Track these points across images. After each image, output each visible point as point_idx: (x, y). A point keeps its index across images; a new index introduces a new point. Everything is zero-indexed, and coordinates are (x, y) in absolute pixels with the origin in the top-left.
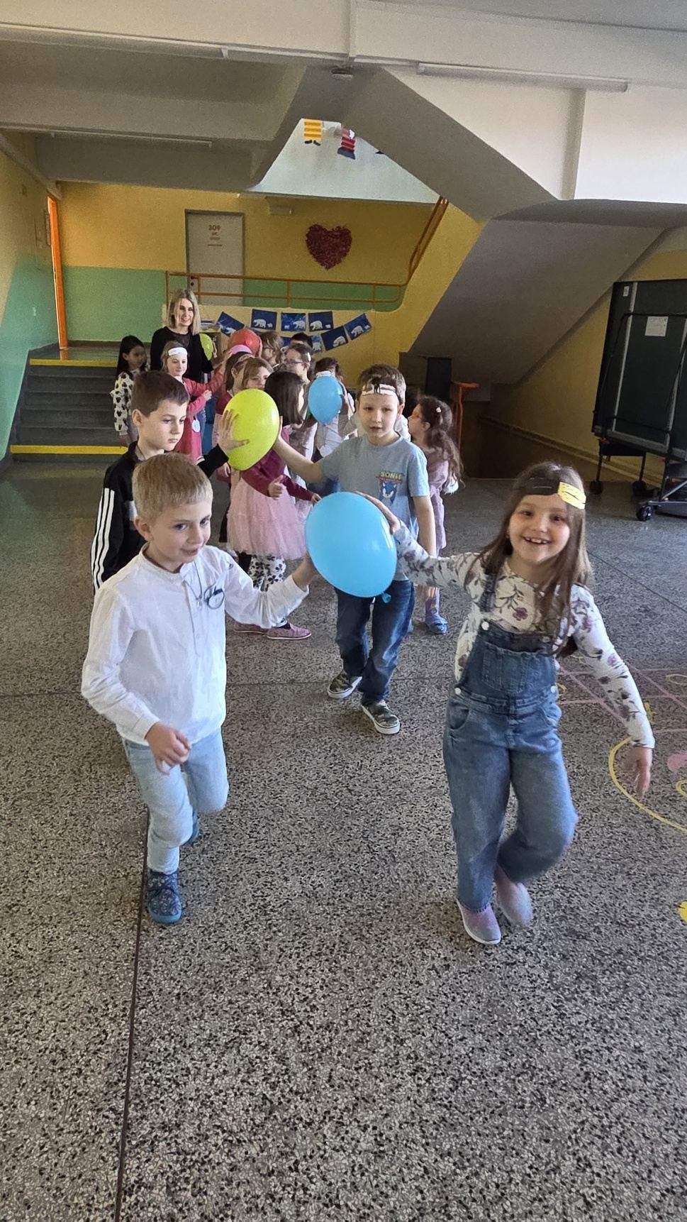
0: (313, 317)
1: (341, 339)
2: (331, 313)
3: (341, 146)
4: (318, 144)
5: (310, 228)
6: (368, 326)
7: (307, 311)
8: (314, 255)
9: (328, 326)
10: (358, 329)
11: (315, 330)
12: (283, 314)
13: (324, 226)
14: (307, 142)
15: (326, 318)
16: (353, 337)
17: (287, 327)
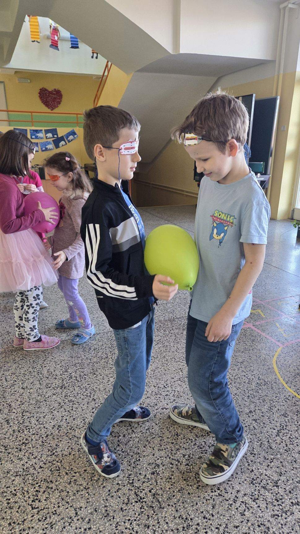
0: (47, 131)
1: (63, 143)
2: (56, 129)
3: (51, 44)
4: (39, 43)
5: (40, 89)
6: (76, 136)
7: (43, 129)
8: (44, 103)
9: (56, 136)
10: (71, 137)
11: (49, 138)
12: (31, 130)
13: (47, 88)
14: (33, 41)
15: (54, 132)
16: (69, 141)
17: (33, 137)
